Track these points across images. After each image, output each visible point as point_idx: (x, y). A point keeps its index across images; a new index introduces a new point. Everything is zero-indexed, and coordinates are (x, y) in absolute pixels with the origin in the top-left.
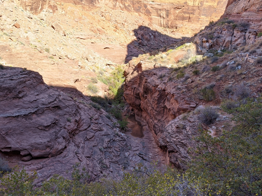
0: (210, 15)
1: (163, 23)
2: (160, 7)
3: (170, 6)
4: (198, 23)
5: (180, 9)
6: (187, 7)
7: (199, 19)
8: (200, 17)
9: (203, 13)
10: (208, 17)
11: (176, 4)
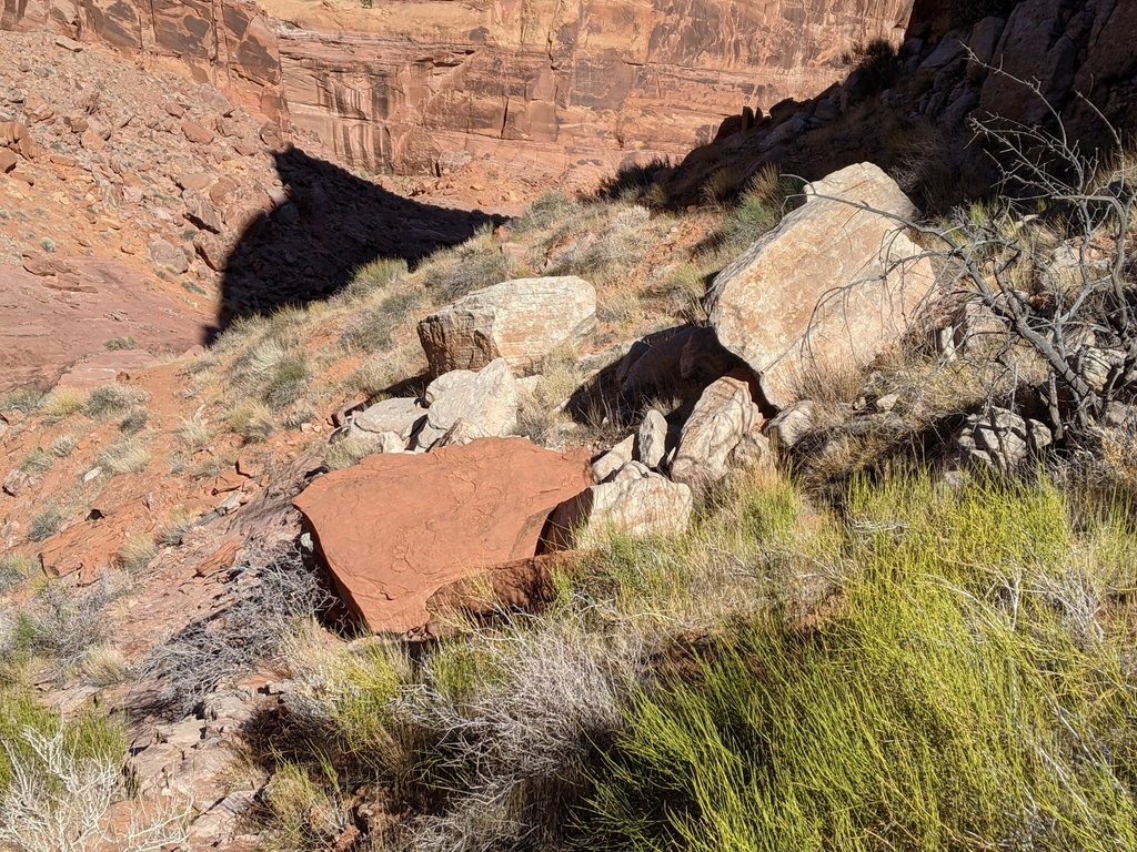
0: (615, 104)
1: (362, 145)
2: (335, 56)
3: (395, 51)
4: (553, 146)
5: (452, 65)
6: (486, 59)
7: (559, 121)
8: (561, 114)
9: (578, 88)
10: (606, 113)
11: (428, 39)
